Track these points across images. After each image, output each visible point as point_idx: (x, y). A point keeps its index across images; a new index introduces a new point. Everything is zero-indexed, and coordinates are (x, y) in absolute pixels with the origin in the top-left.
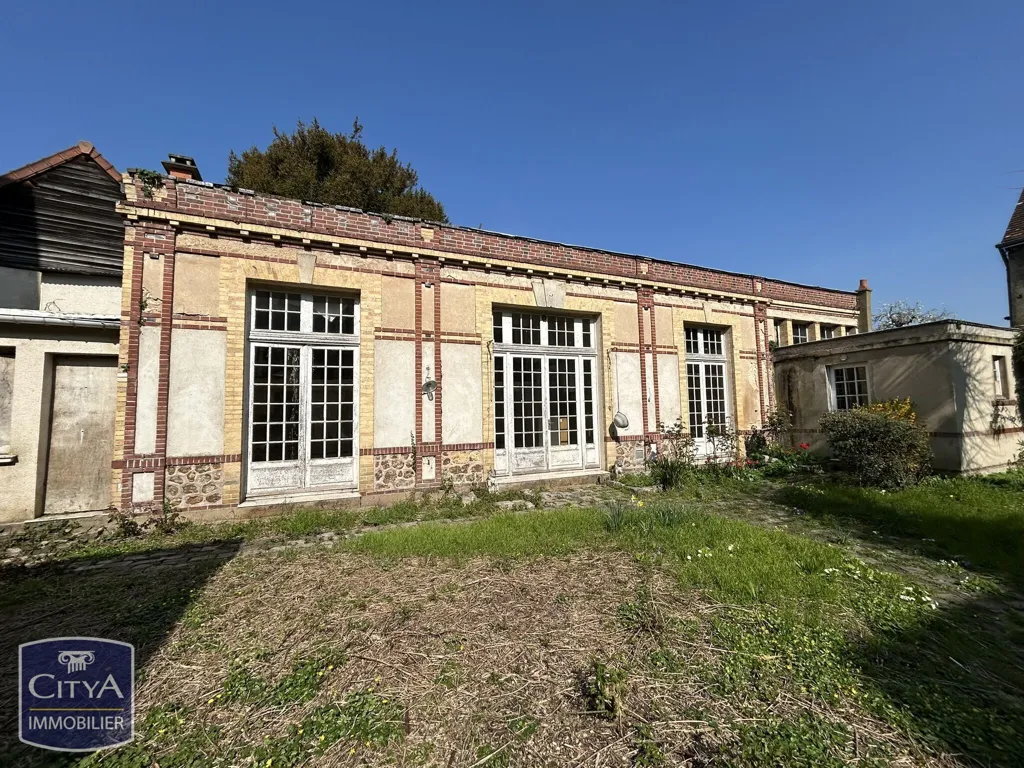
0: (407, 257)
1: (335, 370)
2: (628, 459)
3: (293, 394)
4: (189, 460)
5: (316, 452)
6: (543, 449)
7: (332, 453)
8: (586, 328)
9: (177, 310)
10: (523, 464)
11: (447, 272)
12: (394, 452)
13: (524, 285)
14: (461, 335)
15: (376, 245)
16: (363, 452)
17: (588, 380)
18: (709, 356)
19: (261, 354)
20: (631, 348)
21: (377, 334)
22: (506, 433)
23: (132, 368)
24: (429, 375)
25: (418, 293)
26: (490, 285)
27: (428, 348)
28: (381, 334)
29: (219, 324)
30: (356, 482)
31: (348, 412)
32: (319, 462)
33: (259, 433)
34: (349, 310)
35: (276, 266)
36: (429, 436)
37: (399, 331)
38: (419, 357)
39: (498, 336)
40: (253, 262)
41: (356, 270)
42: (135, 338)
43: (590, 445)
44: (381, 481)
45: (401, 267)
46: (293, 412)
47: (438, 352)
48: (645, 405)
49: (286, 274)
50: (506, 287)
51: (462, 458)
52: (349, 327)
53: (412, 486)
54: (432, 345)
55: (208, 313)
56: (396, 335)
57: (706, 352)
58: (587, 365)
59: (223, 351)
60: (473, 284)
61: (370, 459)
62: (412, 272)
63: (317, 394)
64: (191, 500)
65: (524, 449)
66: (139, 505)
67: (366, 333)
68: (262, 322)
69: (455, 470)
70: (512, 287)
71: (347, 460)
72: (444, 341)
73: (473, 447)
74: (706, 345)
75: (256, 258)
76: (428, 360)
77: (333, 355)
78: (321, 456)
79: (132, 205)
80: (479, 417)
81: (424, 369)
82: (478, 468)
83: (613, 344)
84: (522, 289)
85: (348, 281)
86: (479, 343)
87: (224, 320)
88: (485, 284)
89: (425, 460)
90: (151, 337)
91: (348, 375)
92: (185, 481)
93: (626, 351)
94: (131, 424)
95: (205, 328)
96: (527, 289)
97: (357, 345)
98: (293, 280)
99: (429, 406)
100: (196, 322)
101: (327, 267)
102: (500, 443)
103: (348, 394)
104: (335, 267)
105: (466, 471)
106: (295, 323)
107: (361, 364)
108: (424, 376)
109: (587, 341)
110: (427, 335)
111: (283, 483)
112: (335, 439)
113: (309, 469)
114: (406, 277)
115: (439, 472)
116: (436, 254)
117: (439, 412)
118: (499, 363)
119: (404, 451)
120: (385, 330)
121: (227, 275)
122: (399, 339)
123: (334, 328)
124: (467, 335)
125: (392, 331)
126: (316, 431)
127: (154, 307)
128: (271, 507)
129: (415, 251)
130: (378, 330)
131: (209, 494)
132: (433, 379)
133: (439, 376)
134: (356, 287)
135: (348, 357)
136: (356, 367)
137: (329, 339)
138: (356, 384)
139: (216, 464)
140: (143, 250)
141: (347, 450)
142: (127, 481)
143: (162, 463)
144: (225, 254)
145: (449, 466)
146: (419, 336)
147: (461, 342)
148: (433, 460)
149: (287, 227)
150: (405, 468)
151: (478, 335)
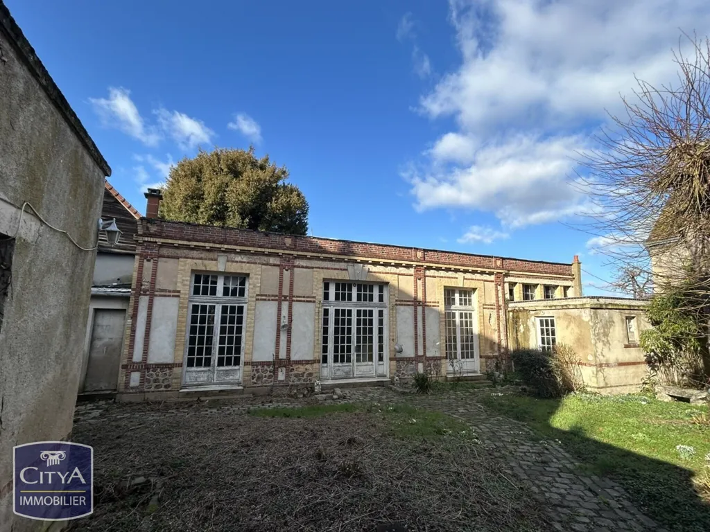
0: (277, 255)
1: (234, 317)
2: (404, 372)
3: (211, 330)
4: (158, 366)
5: (220, 363)
6: (351, 364)
7: (229, 363)
8: (381, 290)
9: (158, 287)
10: (338, 373)
11: (297, 262)
12: (263, 364)
13: (343, 267)
14: (304, 297)
15: (259, 249)
16: (246, 364)
17: (381, 322)
18: (463, 307)
19: (195, 308)
20: (409, 303)
21: (258, 297)
22: (328, 354)
23: (134, 317)
24: (284, 321)
25: (281, 274)
26: (322, 268)
27: (285, 305)
28: (260, 297)
29: (176, 294)
30: (241, 380)
31: (239, 340)
32: (221, 368)
33: (191, 351)
34: (243, 283)
35: (206, 262)
36: (283, 355)
37: (269, 296)
38: (279, 310)
39: (326, 296)
40: (195, 261)
41: (248, 263)
42: (137, 302)
43: (381, 363)
44: (254, 380)
45: (272, 260)
46: (210, 340)
47: (290, 308)
48: (416, 338)
49: (211, 266)
50: (332, 269)
51: (301, 369)
52: (242, 293)
53: (272, 383)
54: (287, 303)
55: (171, 289)
56: (267, 298)
57: (461, 304)
58: (381, 313)
59: (177, 308)
60: (313, 268)
61: (250, 368)
62: (278, 263)
63: (223, 330)
64: (157, 387)
65: (339, 364)
66: (133, 388)
67: (251, 297)
68: (196, 291)
69: (296, 376)
70: (335, 269)
71: (237, 367)
72: (294, 301)
73: (307, 362)
74: (461, 300)
75: (197, 259)
76: (285, 312)
77: (233, 308)
78: (223, 365)
79: (141, 235)
80: (312, 344)
81: (282, 317)
82: (310, 374)
83: (396, 301)
84: (341, 269)
85: (244, 269)
86: (314, 302)
87: (179, 292)
88: (319, 268)
89: (280, 369)
90: (144, 301)
91: (240, 320)
92: (155, 376)
93: (405, 305)
94: (132, 346)
95: (169, 296)
96: (344, 270)
97: (246, 303)
98: (214, 269)
99: (283, 337)
100: (166, 293)
101: (233, 262)
102: (325, 360)
103: (239, 330)
104: (237, 262)
105: (303, 376)
106: (214, 292)
107: (248, 314)
108: (282, 321)
109: (381, 298)
110: (285, 297)
111: (202, 379)
112: (231, 355)
113: (216, 372)
114: (275, 265)
115: (288, 376)
116: (292, 252)
117: (289, 342)
118: (326, 312)
119: (268, 364)
120: (262, 295)
121: (182, 268)
122: (269, 300)
123: (234, 294)
124: (308, 297)
125: (266, 295)
126: (221, 351)
127: (146, 286)
128: (196, 392)
129: (281, 252)
130: (258, 295)
131: (166, 384)
132: (286, 323)
133: (290, 321)
134: (247, 272)
135: (241, 309)
136: (245, 315)
137: (231, 301)
138: (244, 325)
139: (170, 369)
140: (144, 257)
141: (237, 362)
142: (128, 376)
143: (145, 367)
144: (181, 258)
145: (293, 373)
146: (280, 298)
147: (304, 301)
148: (284, 369)
149: (214, 242)
150: (268, 373)
151: (314, 297)
